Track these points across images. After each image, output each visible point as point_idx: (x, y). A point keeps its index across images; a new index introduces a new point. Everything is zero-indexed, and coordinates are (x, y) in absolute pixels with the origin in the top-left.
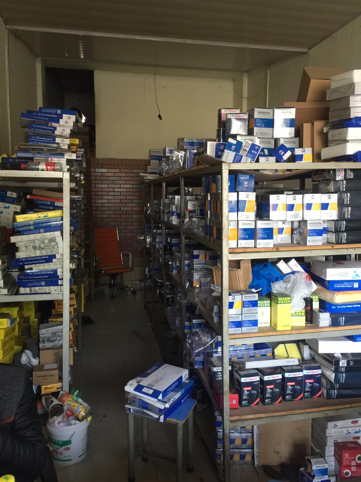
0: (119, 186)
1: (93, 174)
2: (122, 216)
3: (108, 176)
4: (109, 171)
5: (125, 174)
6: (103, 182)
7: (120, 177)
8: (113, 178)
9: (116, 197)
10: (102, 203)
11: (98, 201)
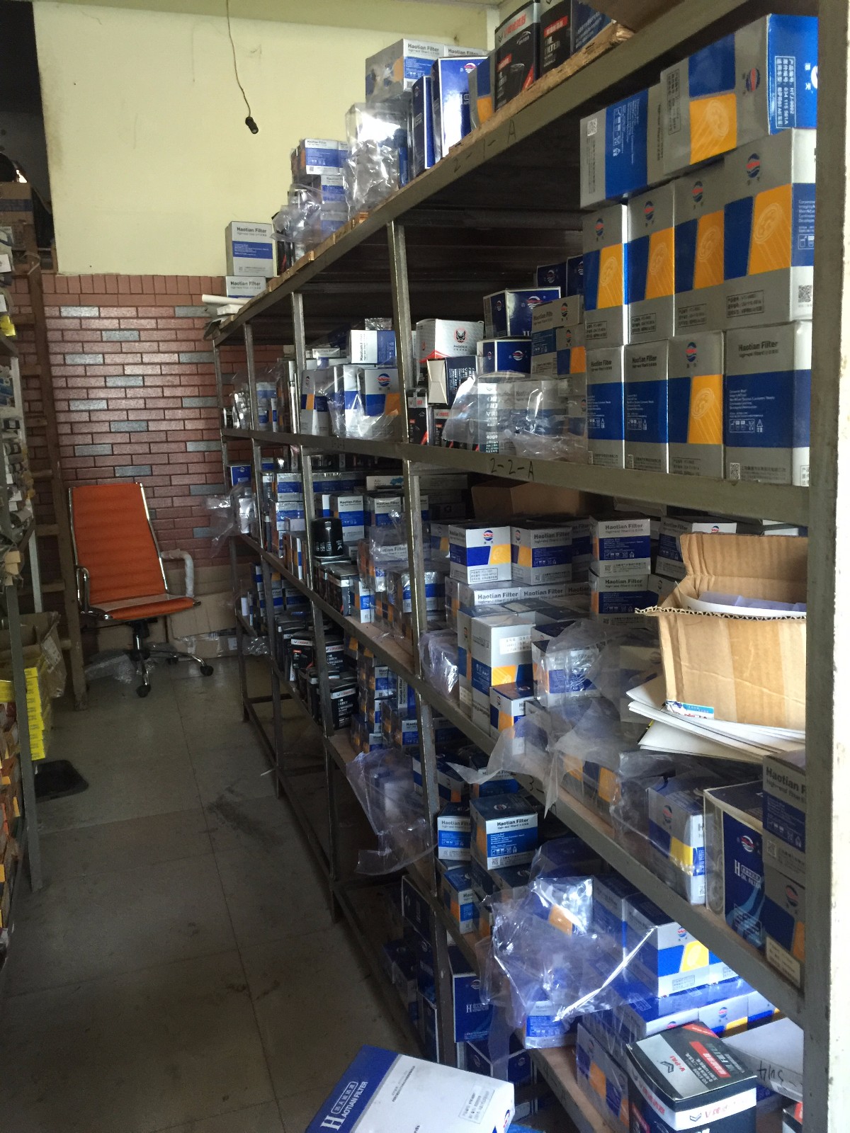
0: (137, 359)
1: (51, 324)
2: (154, 448)
3: (101, 330)
4: (104, 312)
5: (153, 321)
6: (87, 347)
7: (139, 330)
8: (117, 336)
9: (130, 393)
10: (89, 411)
11: (75, 406)
